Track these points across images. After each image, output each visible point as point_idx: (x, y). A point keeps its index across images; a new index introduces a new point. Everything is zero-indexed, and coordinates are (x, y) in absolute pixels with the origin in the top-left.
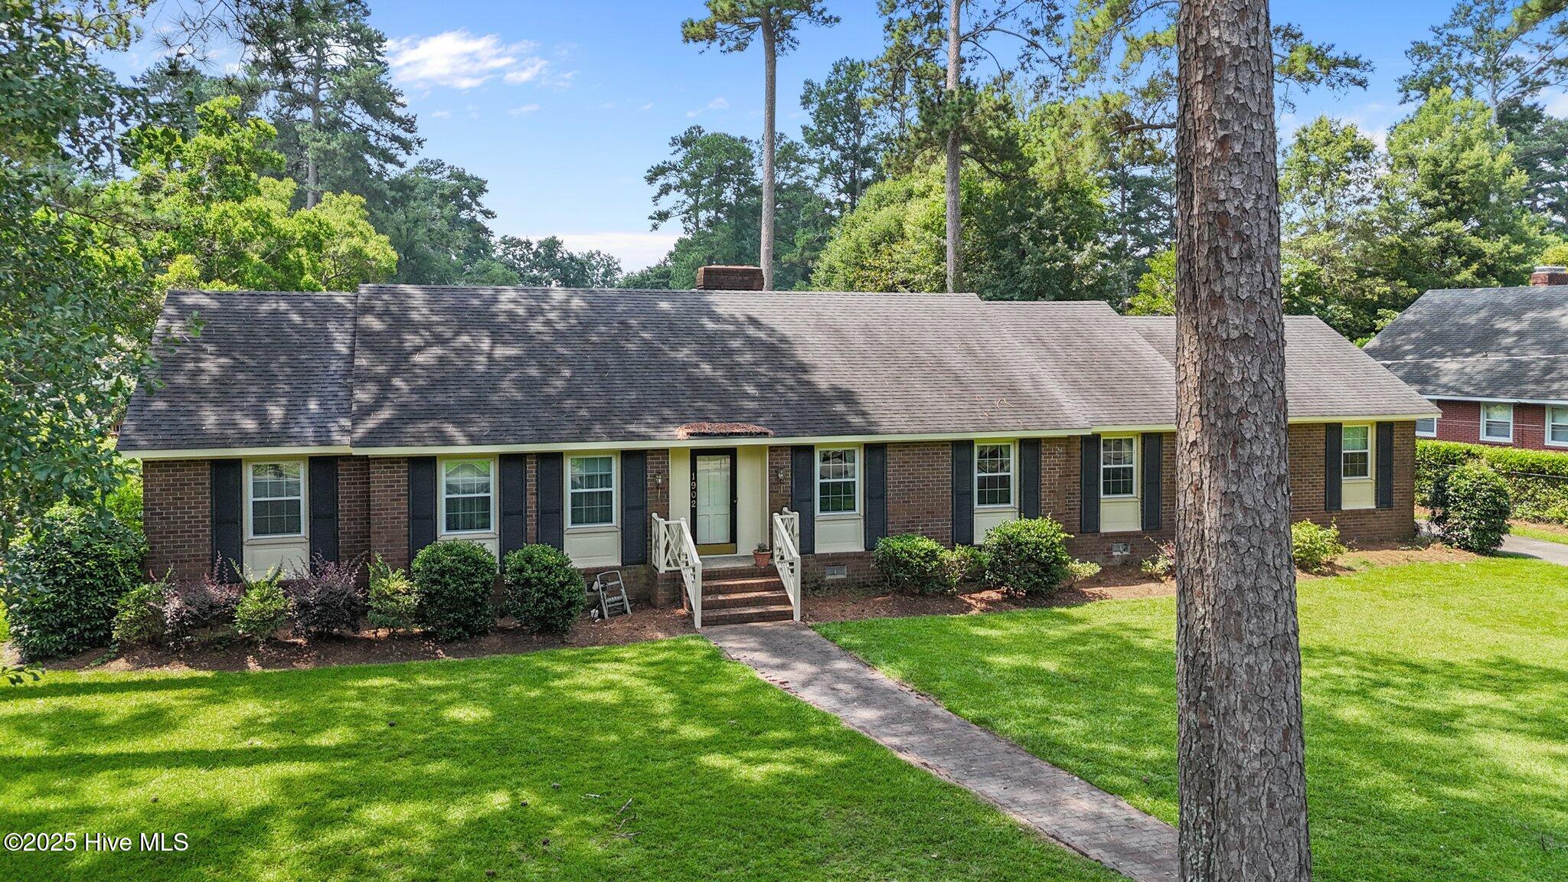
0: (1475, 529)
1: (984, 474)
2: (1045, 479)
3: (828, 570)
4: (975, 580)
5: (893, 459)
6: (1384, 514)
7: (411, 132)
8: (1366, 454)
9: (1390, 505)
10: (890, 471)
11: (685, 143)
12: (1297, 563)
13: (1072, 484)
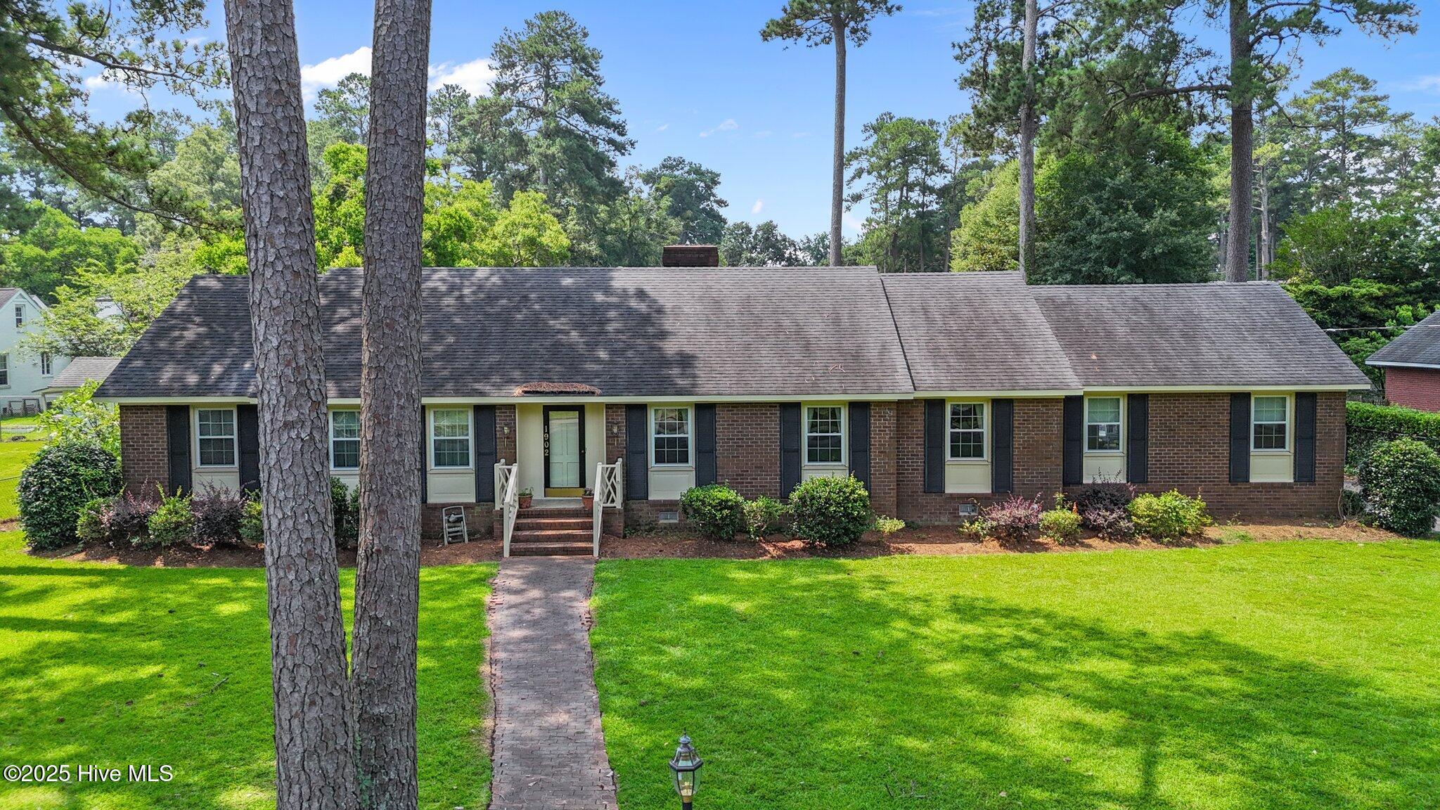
0: (1395, 507)
1: (815, 434)
2: (875, 439)
3: (662, 515)
4: (775, 529)
5: (722, 420)
6: (1304, 488)
7: (623, 135)
8: (1284, 425)
9: (1312, 481)
10: (719, 429)
11: (876, 129)
12: (1148, 532)
13: (916, 446)
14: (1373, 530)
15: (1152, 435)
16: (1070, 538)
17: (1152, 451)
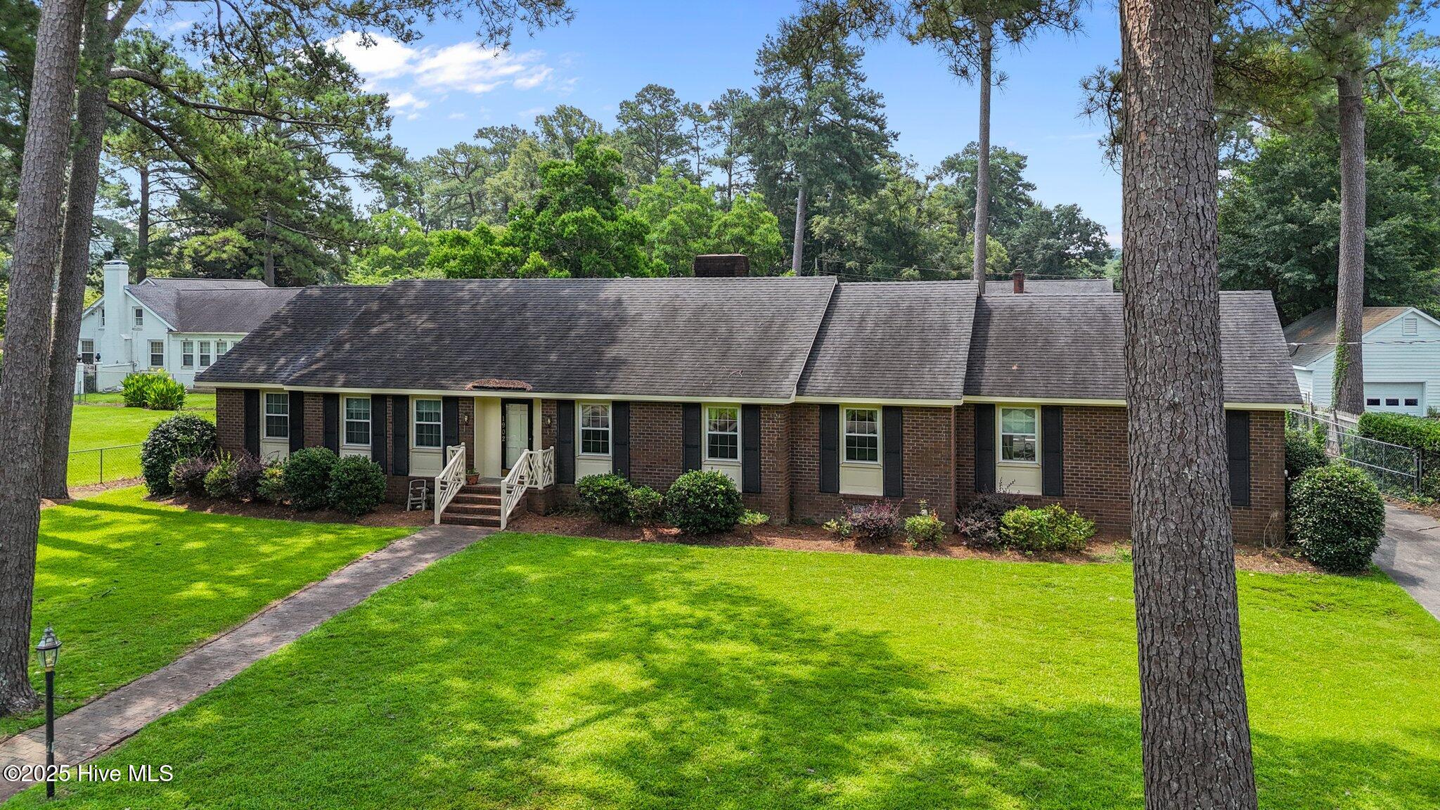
1: (714, 432)
2: (765, 440)
4: (656, 516)
5: (635, 416)
6: (1239, 512)
9: (1247, 504)
10: (633, 424)
12: (1016, 544)
13: (810, 448)
14: (1293, 562)
15: (1068, 448)
16: (929, 542)
17: (1068, 465)
